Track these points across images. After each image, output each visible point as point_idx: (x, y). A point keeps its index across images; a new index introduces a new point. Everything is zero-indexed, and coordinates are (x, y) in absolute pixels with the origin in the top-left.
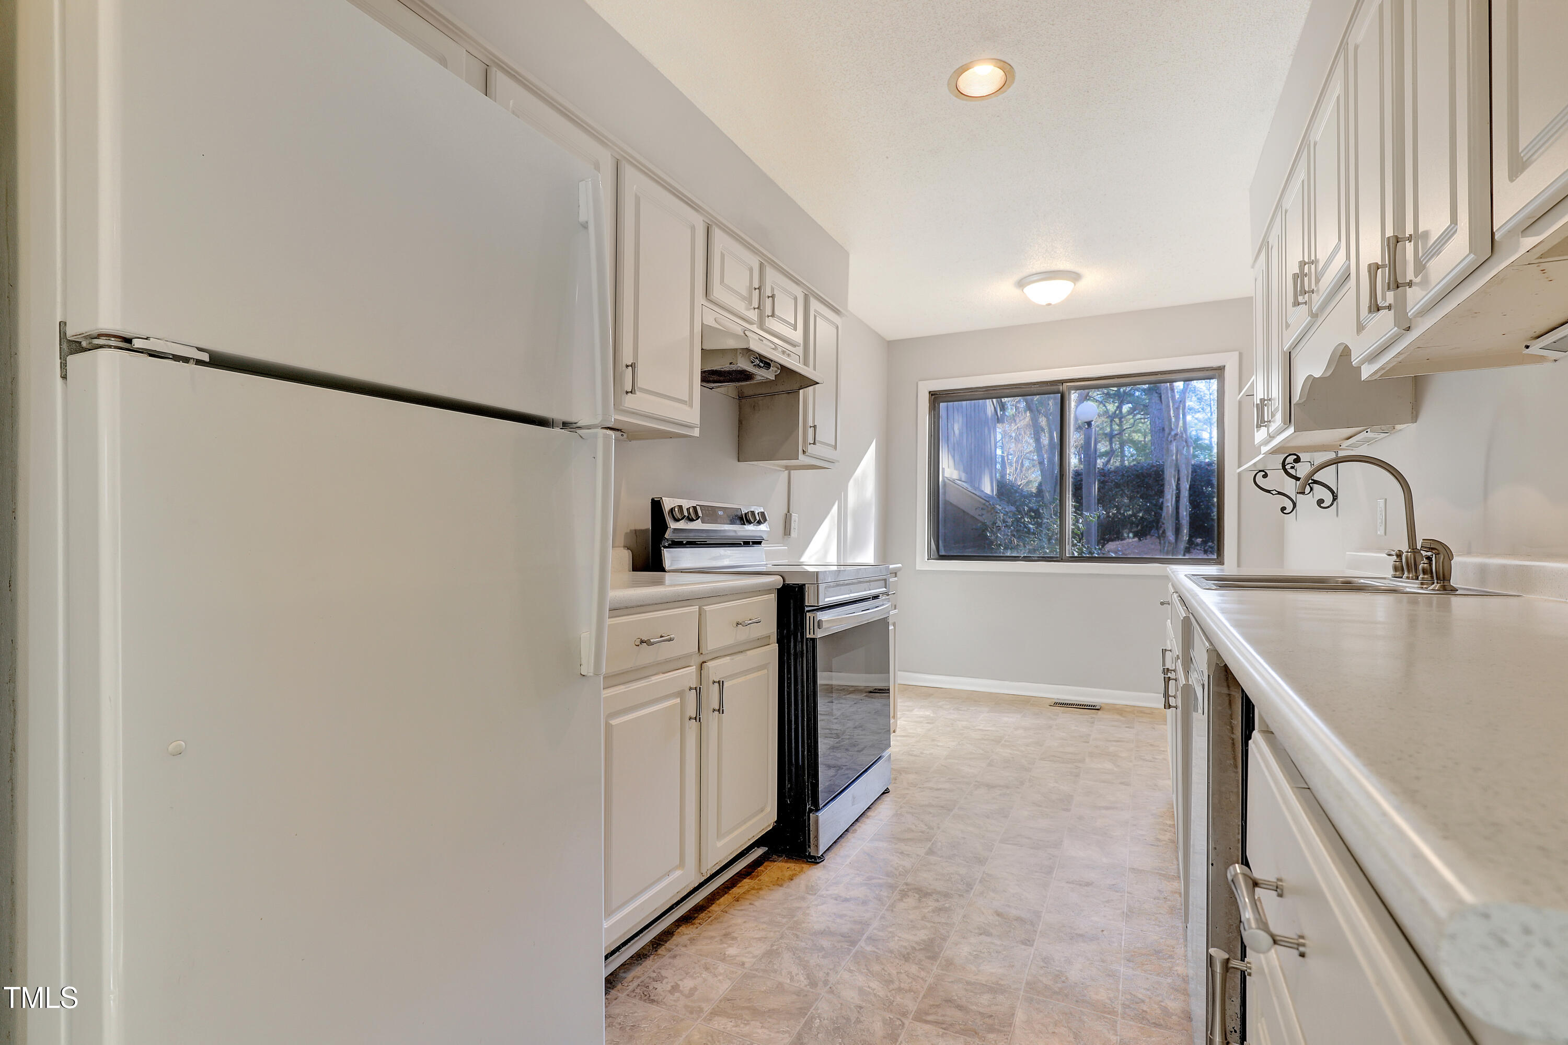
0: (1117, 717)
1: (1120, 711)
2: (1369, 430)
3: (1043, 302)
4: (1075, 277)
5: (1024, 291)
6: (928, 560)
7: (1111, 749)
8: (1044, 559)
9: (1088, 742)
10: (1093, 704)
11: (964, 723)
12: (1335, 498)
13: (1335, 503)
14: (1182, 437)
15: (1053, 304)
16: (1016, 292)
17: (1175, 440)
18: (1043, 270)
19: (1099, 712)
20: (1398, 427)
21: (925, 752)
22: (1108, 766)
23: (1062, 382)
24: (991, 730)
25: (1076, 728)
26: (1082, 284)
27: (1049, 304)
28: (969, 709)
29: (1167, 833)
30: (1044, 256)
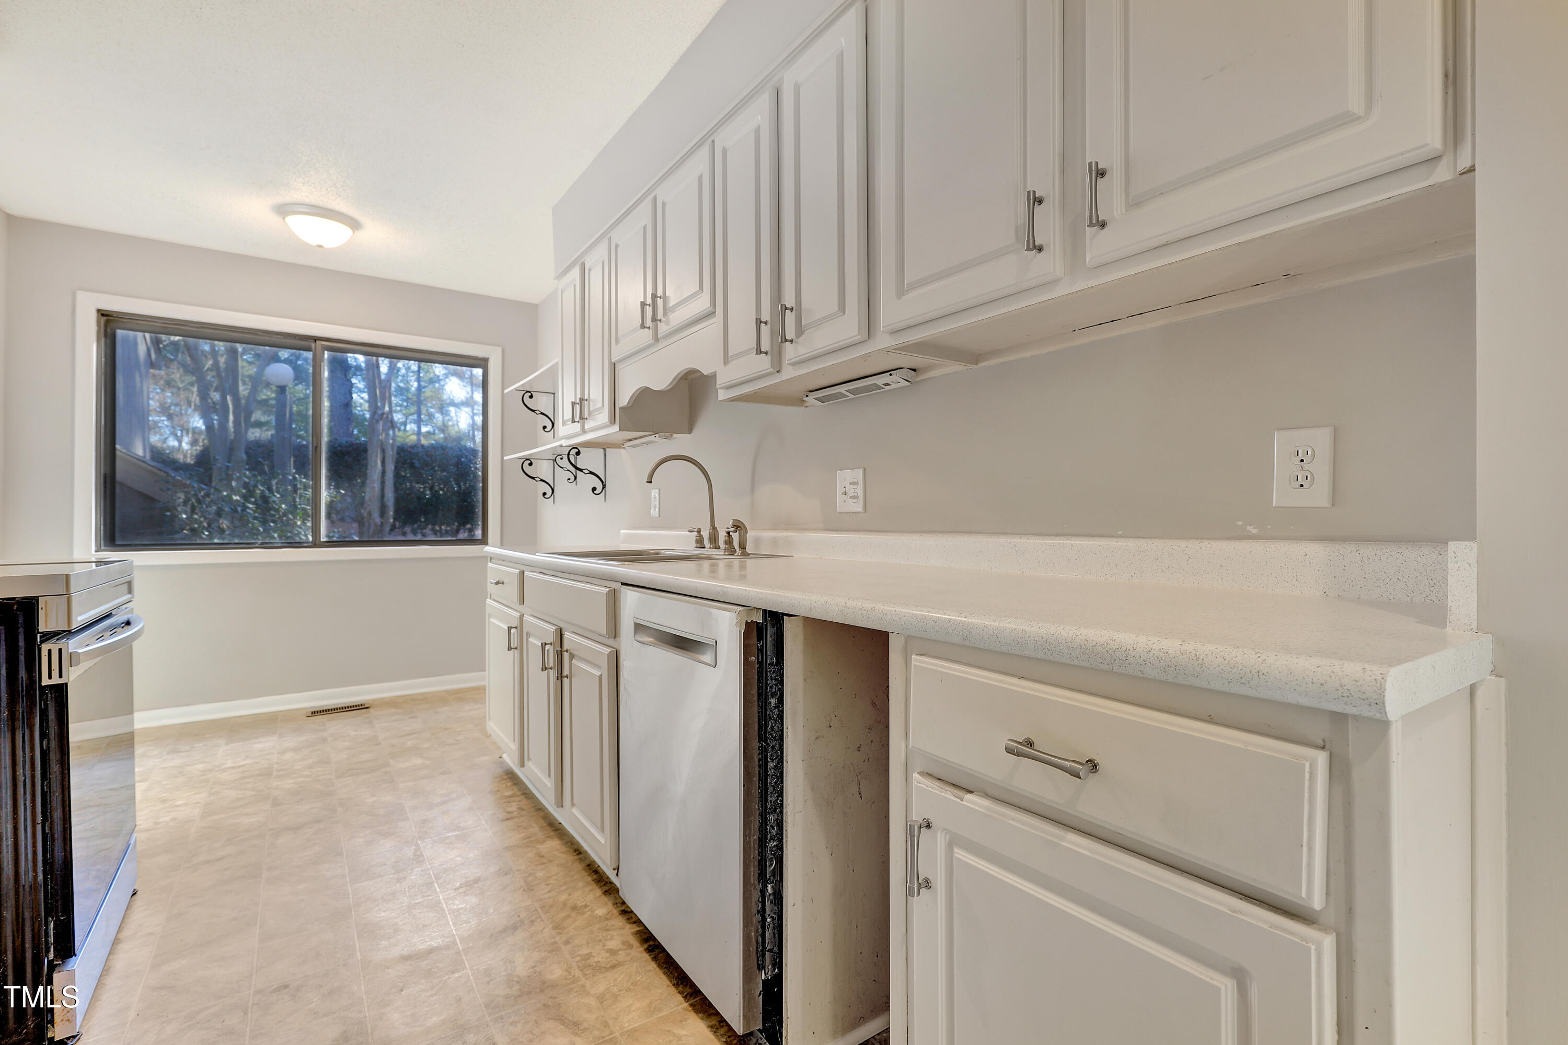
0: (393, 710)
1: (393, 703)
2: (657, 435)
3: (313, 242)
4: (354, 225)
5: (286, 219)
6: (96, 551)
7: (409, 744)
8: (290, 545)
9: (380, 744)
10: (360, 703)
11: (200, 766)
12: (604, 487)
13: (604, 491)
14: (387, 417)
15: (325, 246)
16: (273, 219)
17: (381, 419)
18: (314, 202)
19: (371, 710)
20: (675, 435)
21: (162, 820)
22: (417, 761)
23: (316, 339)
24: (248, 764)
25: (356, 733)
26: (360, 234)
27: (321, 246)
28: (194, 747)
29: (512, 804)
30: (329, 189)
